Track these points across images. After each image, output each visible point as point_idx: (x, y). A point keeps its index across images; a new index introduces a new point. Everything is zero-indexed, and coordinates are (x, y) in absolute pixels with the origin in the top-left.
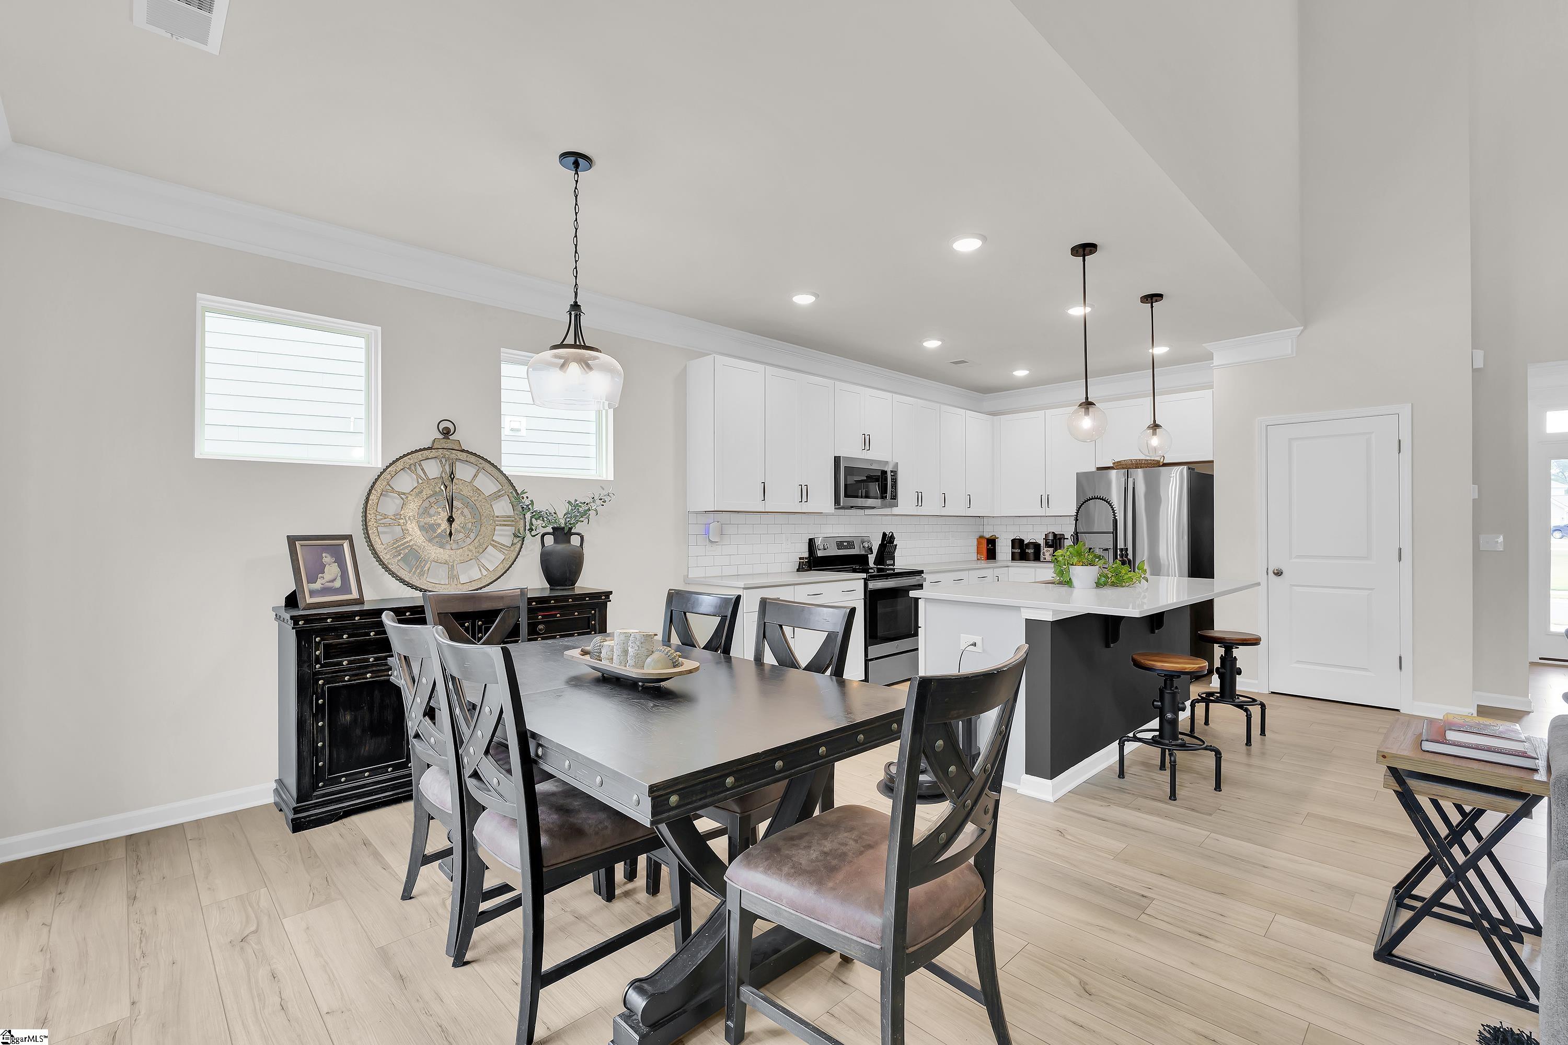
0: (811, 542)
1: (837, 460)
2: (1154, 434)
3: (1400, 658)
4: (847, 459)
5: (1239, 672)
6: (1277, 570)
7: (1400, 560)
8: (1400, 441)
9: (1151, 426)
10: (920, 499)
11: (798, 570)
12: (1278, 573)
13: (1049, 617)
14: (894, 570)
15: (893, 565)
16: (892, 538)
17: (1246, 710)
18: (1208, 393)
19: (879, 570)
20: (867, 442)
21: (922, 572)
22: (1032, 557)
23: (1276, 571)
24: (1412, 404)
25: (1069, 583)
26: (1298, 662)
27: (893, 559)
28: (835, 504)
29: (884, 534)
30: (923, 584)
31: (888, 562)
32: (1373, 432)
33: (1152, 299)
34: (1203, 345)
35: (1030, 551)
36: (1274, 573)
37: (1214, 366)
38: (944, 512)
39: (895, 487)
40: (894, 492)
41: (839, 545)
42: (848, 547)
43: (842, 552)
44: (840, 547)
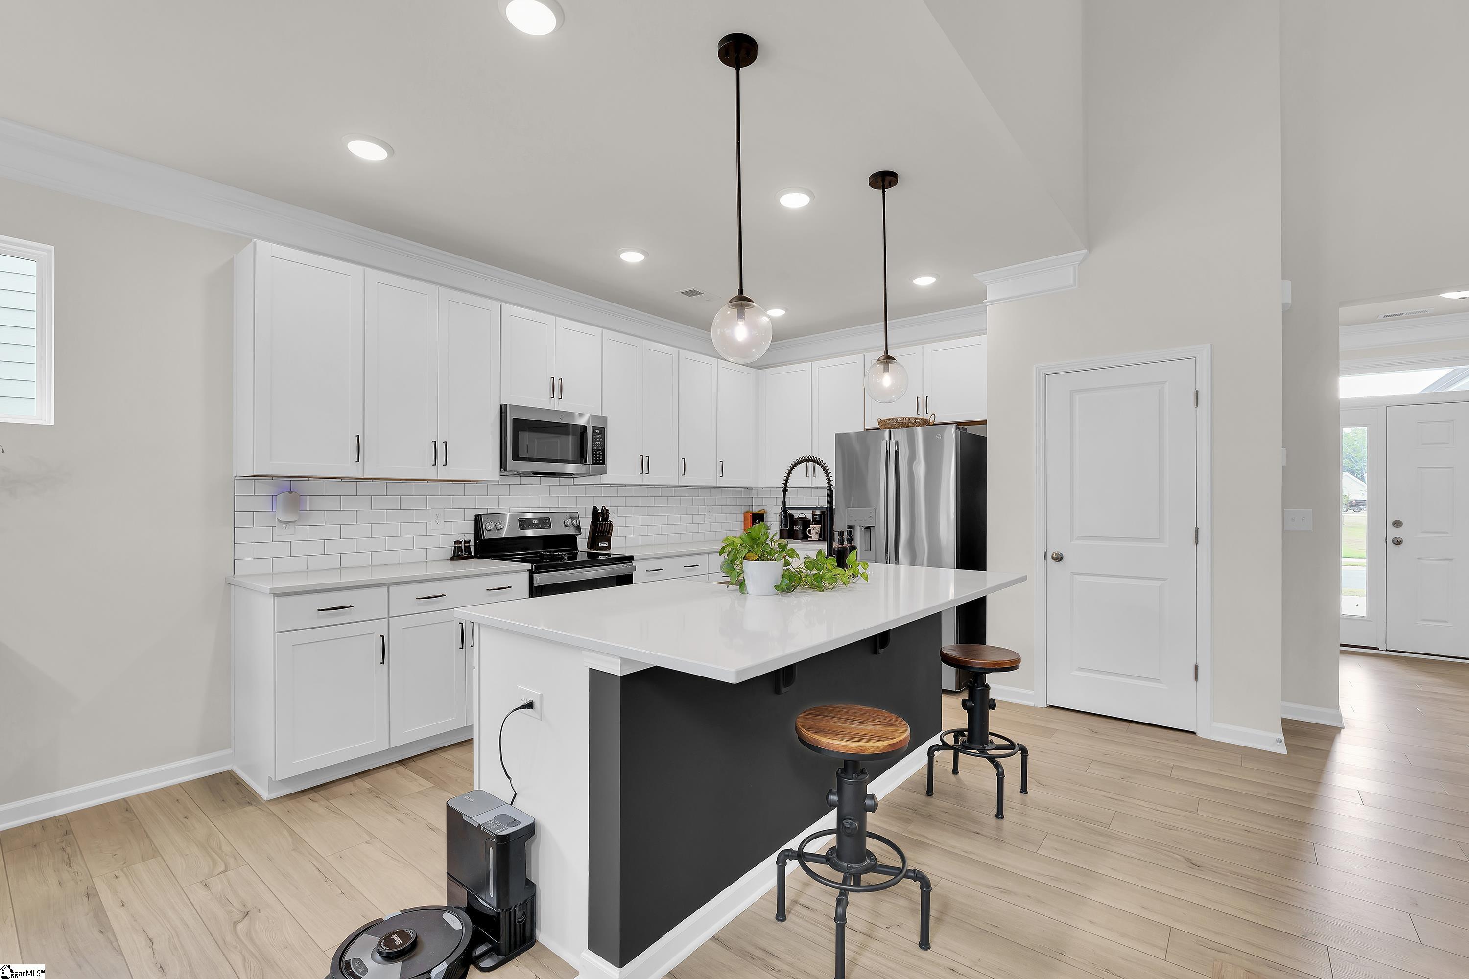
0: (478, 519)
1: (503, 409)
2: (886, 370)
3: (1197, 667)
4: (515, 408)
5: (993, 705)
6: (1056, 554)
7: (1197, 542)
8: (1197, 393)
9: (882, 358)
10: (645, 464)
11: (452, 559)
12: (1058, 558)
13: (617, 670)
14: (609, 555)
15: (609, 548)
16: (605, 513)
17: (997, 766)
18: (983, 339)
19: (590, 555)
20: (557, 388)
21: (630, 559)
22: (800, 535)
23: (1055, 556)
24: (1211, 345)
25: (742, 584)
26: (1080, 669)
27: (608, 540)
28: (501, 468)
29: (595, 509)
30: (632, 574)
31: (601, 545)
32: (1166, 382)
33: (883, 181)
34: (975, 275)
35: (798, 528)
36: (1053, 558)
37: (987, 302)
38: (684, 482)
39: (600, 449)
40: (600, 455)
41: (524, 523)
42: (540, 526)
43: (530, 533)
44: (525, 526)
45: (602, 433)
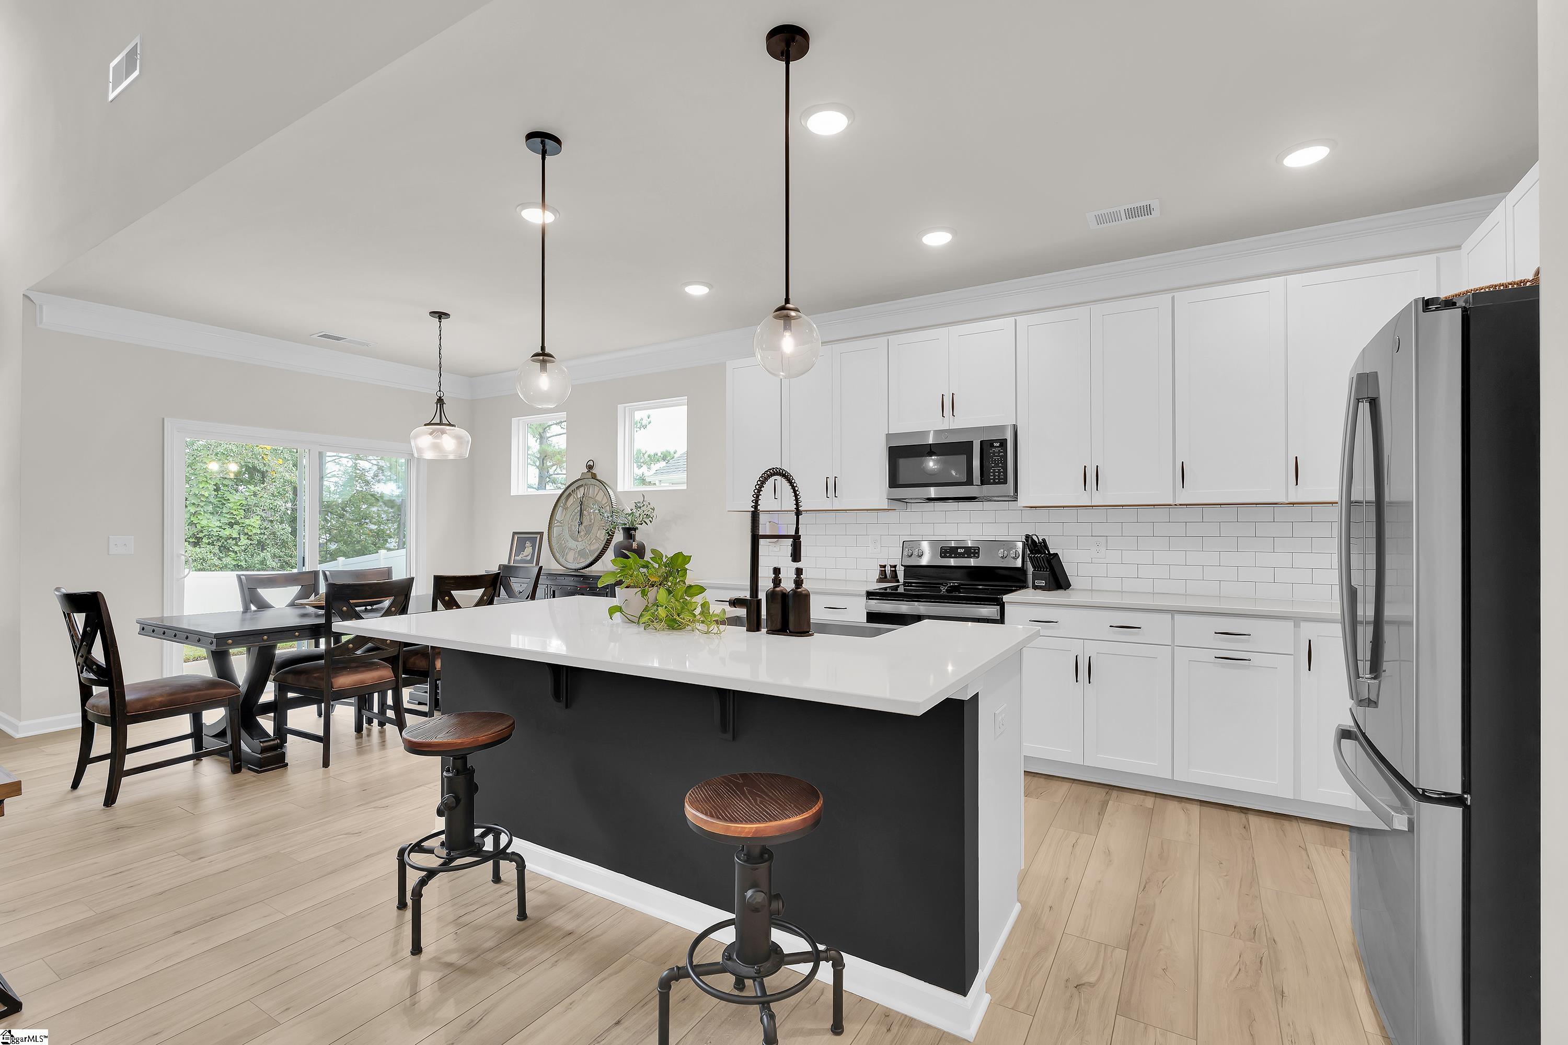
11: (878, 581)
20: (948, 405)
29: (1028, 538)
39: (1000, 465)
40: (999, 472)
41: (948, 552)
42: (966, 556)
43: (952, 562)
44: (948, 555)
45: (1003, 446)
